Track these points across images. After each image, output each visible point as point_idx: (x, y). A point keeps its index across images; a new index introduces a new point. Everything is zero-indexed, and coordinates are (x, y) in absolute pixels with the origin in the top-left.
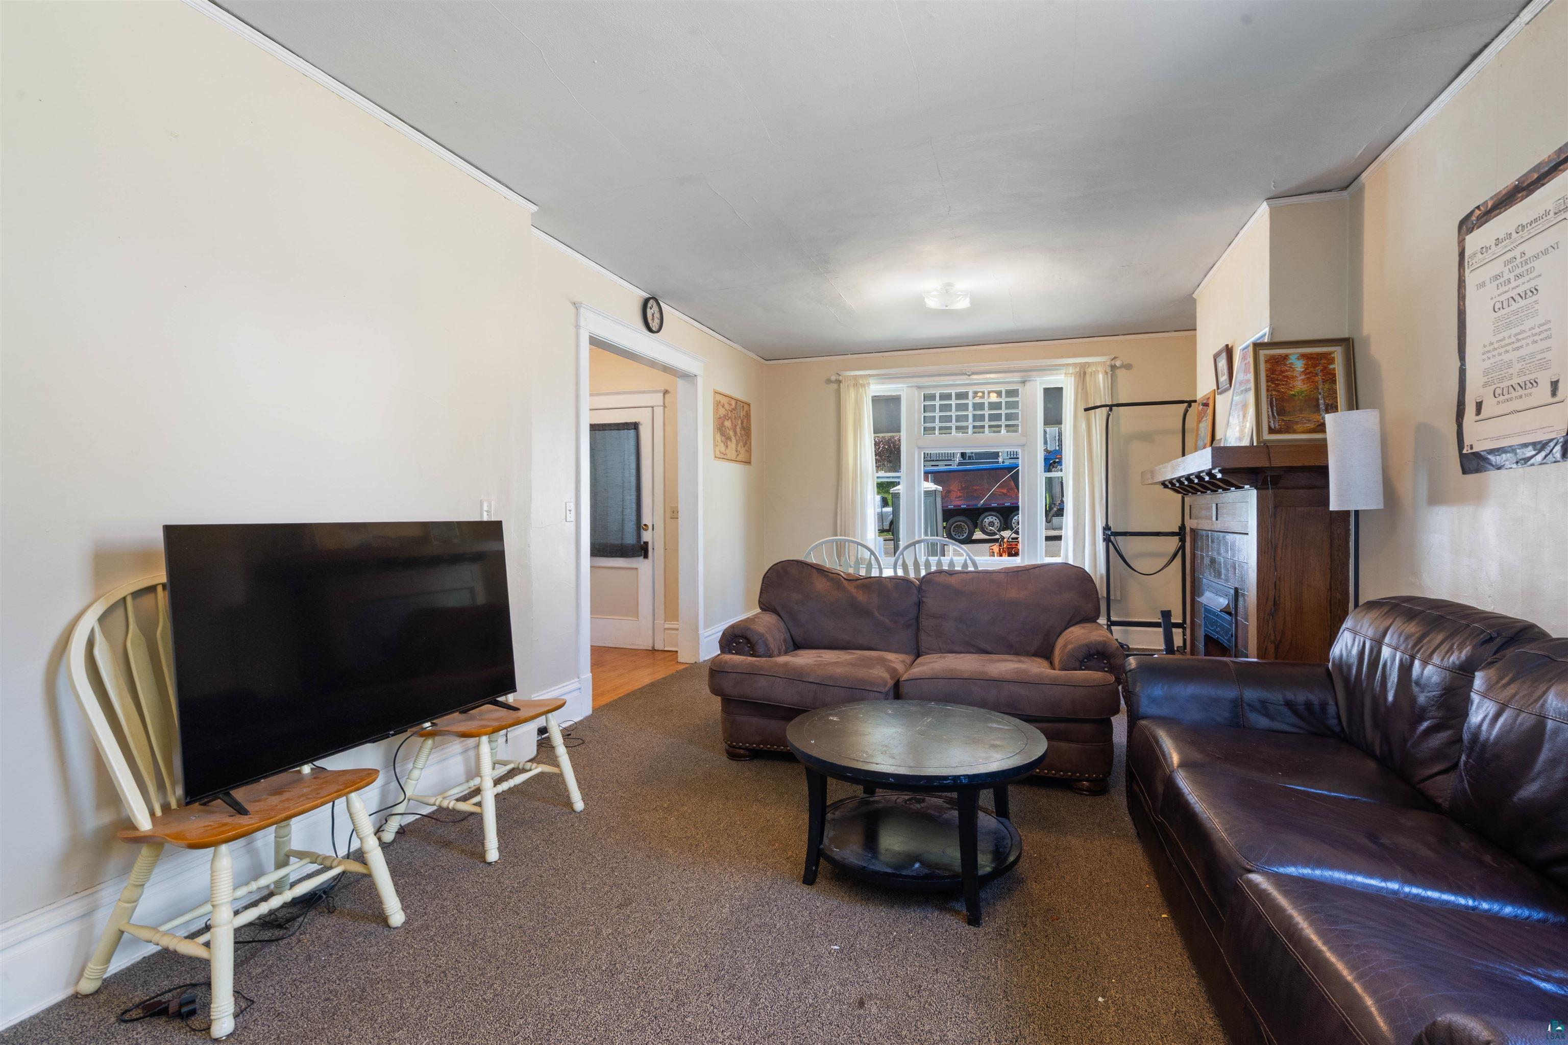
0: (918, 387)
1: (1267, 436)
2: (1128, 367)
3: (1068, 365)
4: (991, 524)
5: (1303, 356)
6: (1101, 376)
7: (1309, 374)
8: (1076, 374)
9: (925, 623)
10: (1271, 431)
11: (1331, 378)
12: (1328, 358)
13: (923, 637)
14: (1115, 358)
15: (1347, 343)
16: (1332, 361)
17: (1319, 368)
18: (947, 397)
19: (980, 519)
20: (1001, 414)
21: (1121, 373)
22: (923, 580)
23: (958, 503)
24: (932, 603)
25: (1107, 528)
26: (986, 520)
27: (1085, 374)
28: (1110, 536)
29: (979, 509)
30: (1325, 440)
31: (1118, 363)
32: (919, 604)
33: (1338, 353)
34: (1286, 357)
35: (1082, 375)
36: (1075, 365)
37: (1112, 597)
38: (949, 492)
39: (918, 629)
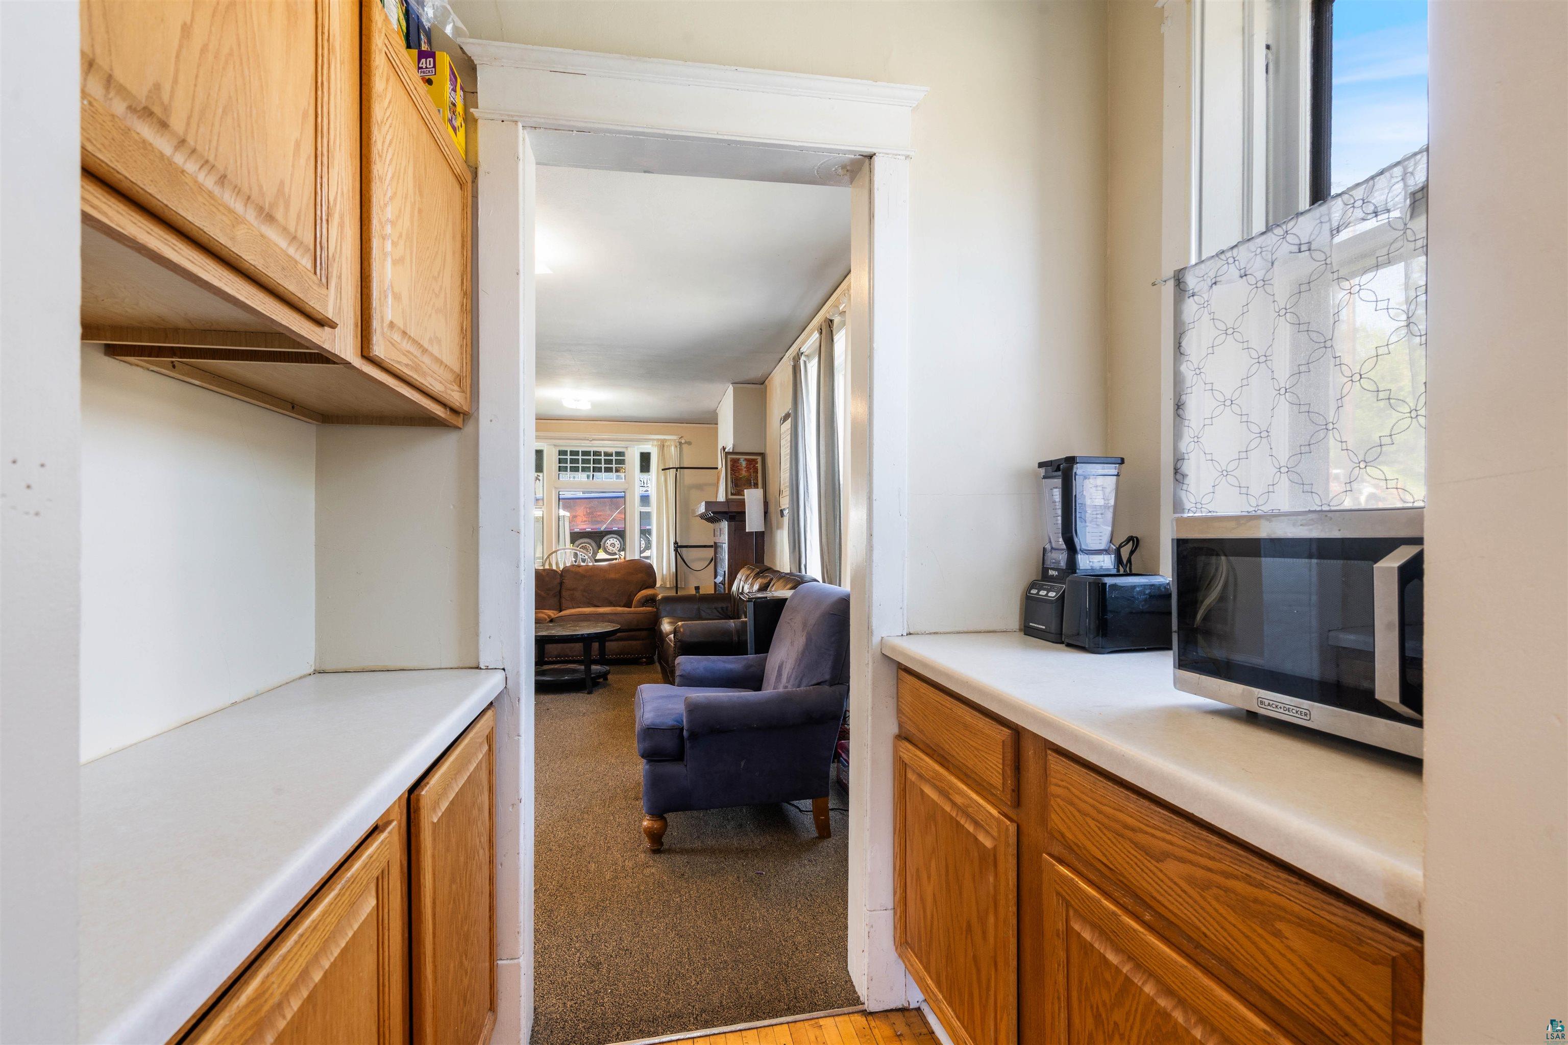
0: (555, 446)
1: (730, 497)
2: (689, 443)
3: (654, 439)
4: (613, 545)
5: (746, 460)
6: (673, 448)
7: (748, 468)
8: (658, 446)
9: (564, 593)
10: (732, 494)
11: (756, 471)
12: (755, 461)
13: (563, 601)
14: (682, 437)
15: (763, 455)
16: (757, 463)
17: (752, 466)
18: (576, 453)
19: (603, 541)
20: (612, 468)
21: (685, 447)
22: (562, 571)
23: (584, 527)
24: (568, 583)
25: (676, 543)
26: (608, 541)
27: (664, 446)
28: (677, 547)
29: (602, 532)
30: (744, 499)
31: (683, 441)
32: (561, 584)
33: (759, 459)
34: (739, 459)
35: (662, 446)
36: (658, 440)
37: (679, 586)
38: (575, 517)
39: (560, 597)
